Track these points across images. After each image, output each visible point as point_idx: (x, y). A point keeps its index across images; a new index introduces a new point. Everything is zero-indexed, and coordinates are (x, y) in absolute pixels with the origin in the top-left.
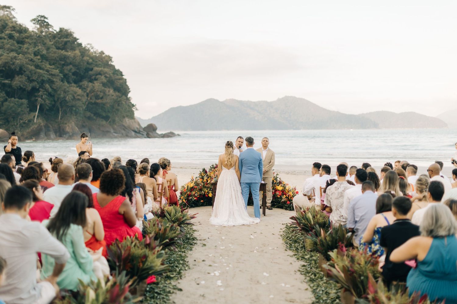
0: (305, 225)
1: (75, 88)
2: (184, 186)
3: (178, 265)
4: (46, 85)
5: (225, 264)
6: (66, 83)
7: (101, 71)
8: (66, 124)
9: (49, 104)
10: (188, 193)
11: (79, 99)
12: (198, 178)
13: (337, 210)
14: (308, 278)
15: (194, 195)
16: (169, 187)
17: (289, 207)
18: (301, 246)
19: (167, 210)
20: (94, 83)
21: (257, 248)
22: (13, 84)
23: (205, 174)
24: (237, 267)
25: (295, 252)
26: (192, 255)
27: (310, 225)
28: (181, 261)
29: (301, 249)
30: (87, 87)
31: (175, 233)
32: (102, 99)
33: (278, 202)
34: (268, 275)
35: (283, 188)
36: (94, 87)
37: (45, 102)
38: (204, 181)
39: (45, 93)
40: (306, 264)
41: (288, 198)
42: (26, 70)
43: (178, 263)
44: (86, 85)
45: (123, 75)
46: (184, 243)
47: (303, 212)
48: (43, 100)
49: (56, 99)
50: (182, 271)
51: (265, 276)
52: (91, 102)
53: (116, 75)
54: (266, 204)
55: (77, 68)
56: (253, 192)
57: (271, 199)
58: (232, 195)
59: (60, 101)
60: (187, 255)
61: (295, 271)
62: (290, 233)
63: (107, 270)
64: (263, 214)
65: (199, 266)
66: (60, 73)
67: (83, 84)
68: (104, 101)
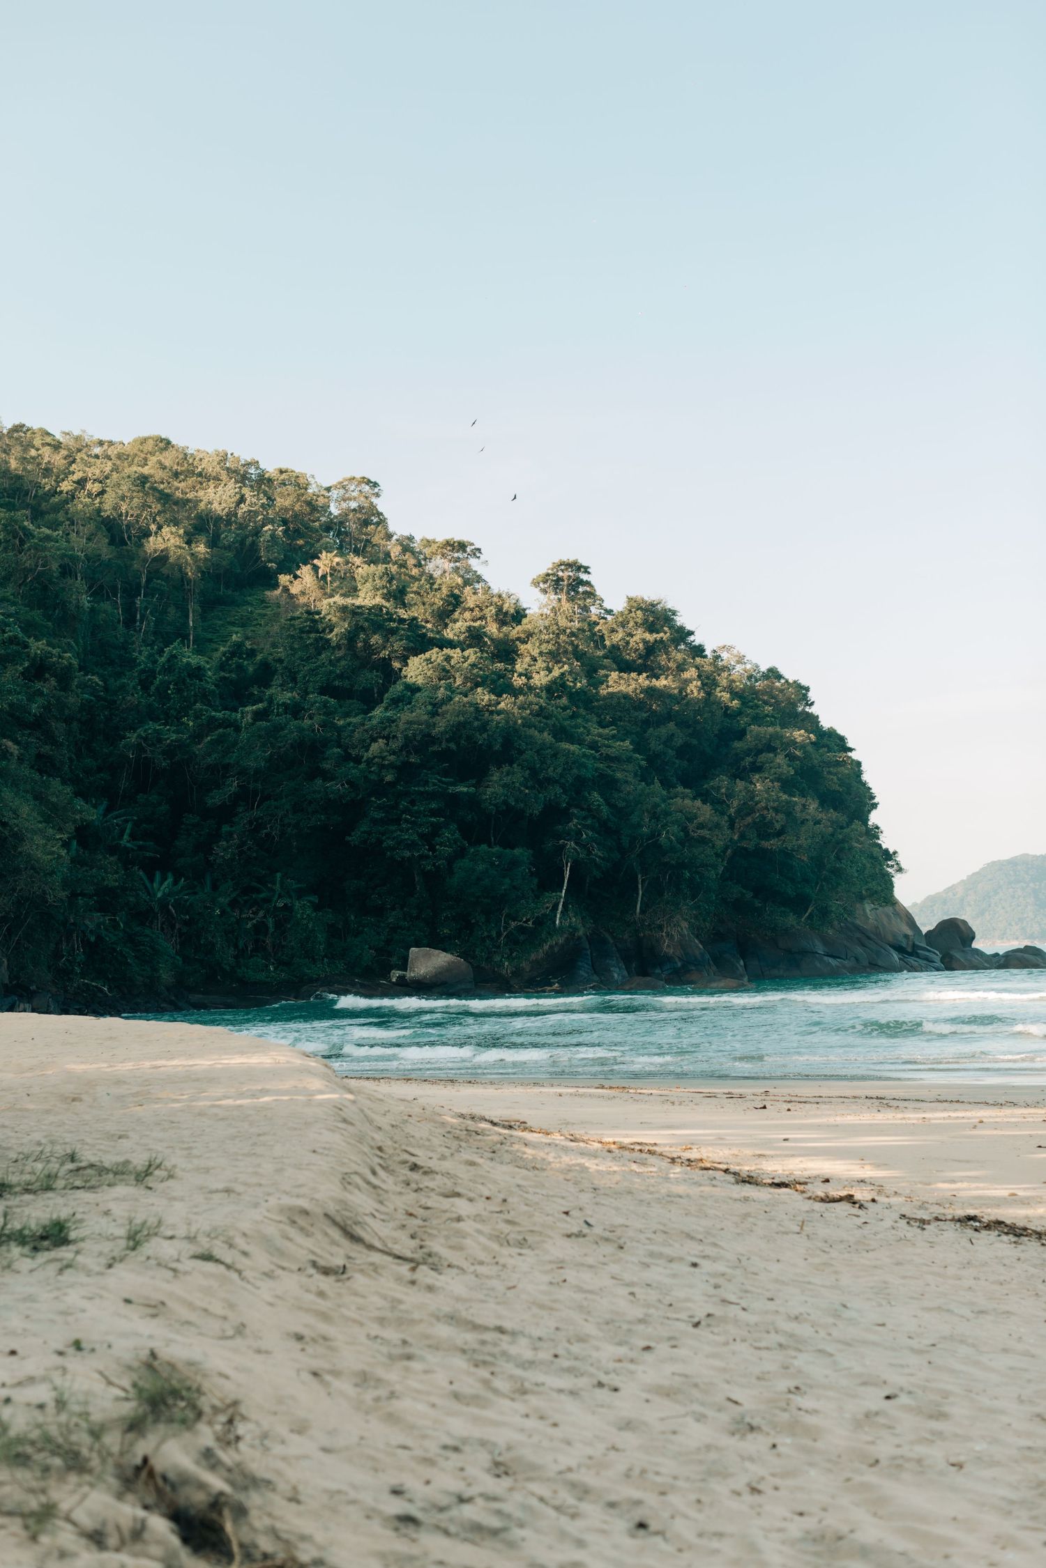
1: (688, 802)
4: (589, 794)
6: (658, 786)
8: (661, 928)
9: (603, 859)
11: (703, 841)
20: (751, 783)
22: (484, 797)
30: (730, 796)
32: (782, 838)
36: (752, 795)
37: (589, 853)
39: (589, 821)
42: (524, 746)
44: (723, 790)
45: (851, 750)
48: (583, 846)
49: (625, 841)
52: (746, 849)
53: (825, 749)
55: (690, 731)
59: (638, 849)
66: (636, 750)
67: (713, 788)
68: (790, 842)
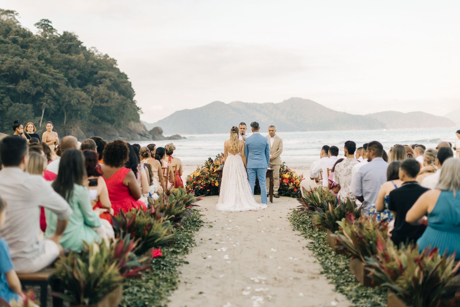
0: (312, 204)
1: (79, 92)
2: (190, 175)
3: (184, 242)
4: (50, 89)
5: (233, 242)
6: (71, 87)
7: (106, 74)
8: (71, 128)
9: (53, 107)
10: (194, 182)
11: (84, 103)
12: (204, 168)
13: (346, 187)
14: (316, 253)
15: (200, 184)
16: (174, 172)
17: (296, 194)
18: (309, 227)
19: (173, 191)
20: (99, 87)
21: (264, 228)
22: (18, 89)
23: (211, 164)
24: (244, 245)
25: (302, 231)
26: (198, 235)
27: (318, 204)
28: (188, 239)
29: (309, 229)
30: (92, 90)
31: (181, 209)
32: (107, 103)
33: (285, 190)
34: (275, 251)
35: (290, 176)
36: (99, 90)
37: (50, 106)
38: (210, 170)
39: (50, 97)
40: (314, 241)
41: (296, 186)
42: (30, 74)
43: (184, 241)
44: (90, 89)
45: (128, 78)
46: (190, 225)
47: (311, 192)
48: (48, 104)
49: (61, 103)
50: (188, 247)
51: (273, 251)
52: (97, 106)
53: (120, 78)
54: (273, 192)
55: (81, 71)
56: (259, 178)
57: (279, 187)
58: (238, 180)
59: (65, 105)
60: (193, 235)
61: (303, 247)
62: (297, 216)
63: (112, 233)
64: (270, 201)
65: (205, 244)
66: (65, 77)
67: (87, 88)
68: (109, 104)
